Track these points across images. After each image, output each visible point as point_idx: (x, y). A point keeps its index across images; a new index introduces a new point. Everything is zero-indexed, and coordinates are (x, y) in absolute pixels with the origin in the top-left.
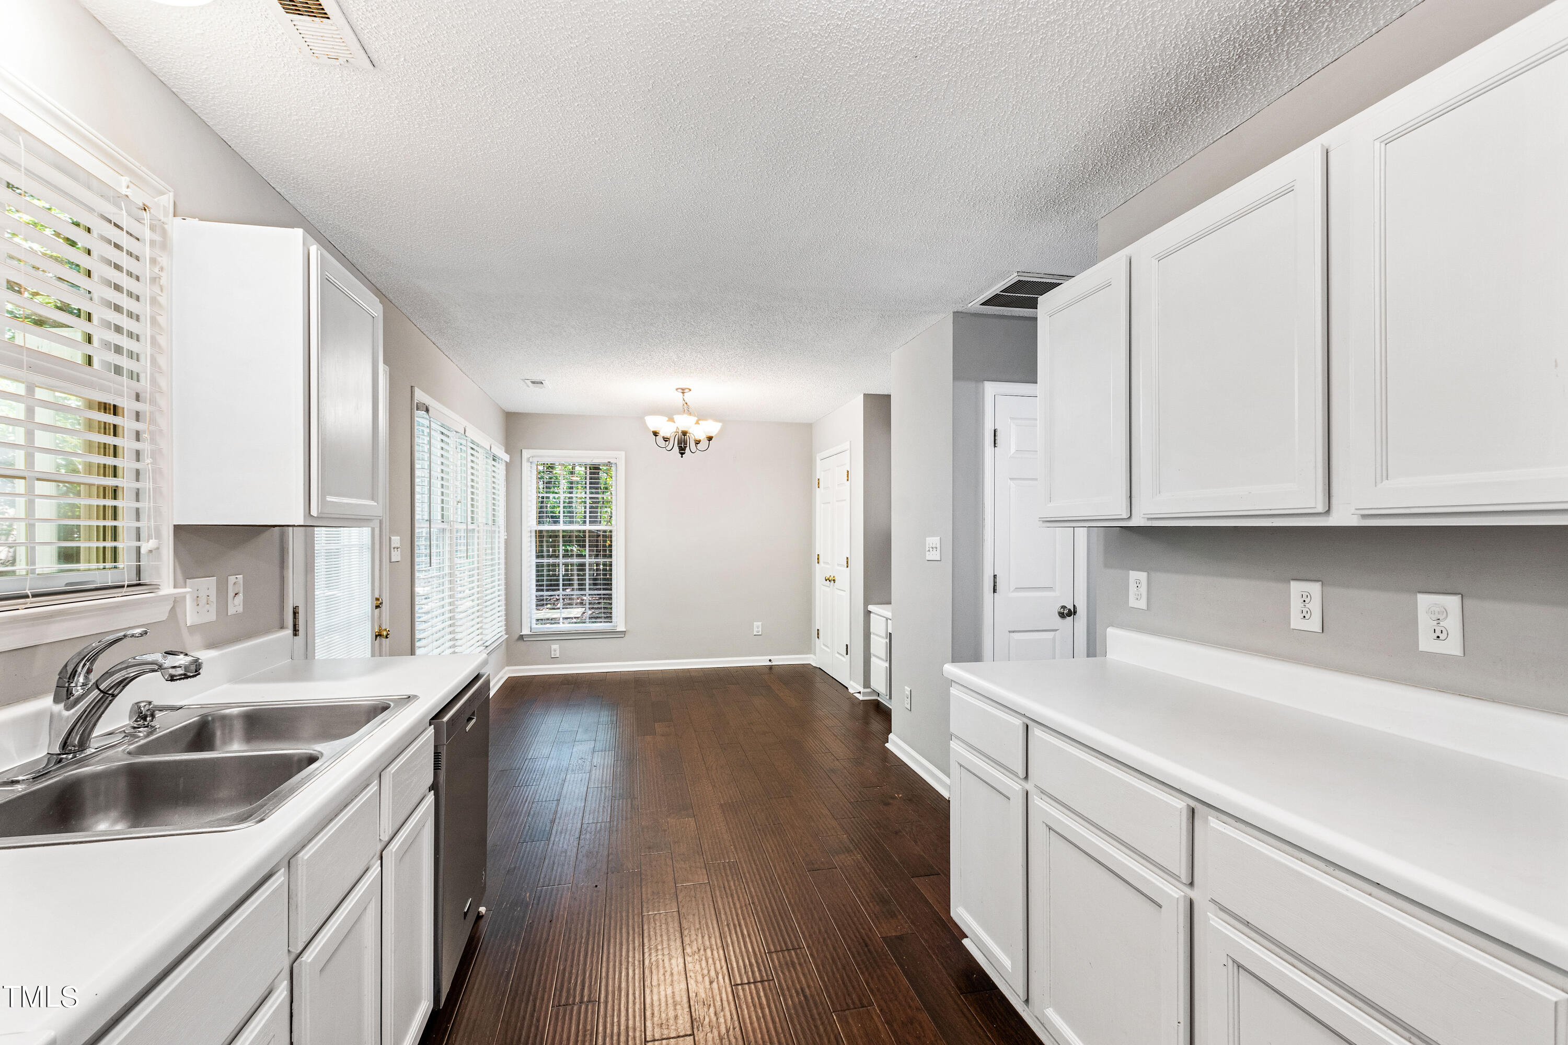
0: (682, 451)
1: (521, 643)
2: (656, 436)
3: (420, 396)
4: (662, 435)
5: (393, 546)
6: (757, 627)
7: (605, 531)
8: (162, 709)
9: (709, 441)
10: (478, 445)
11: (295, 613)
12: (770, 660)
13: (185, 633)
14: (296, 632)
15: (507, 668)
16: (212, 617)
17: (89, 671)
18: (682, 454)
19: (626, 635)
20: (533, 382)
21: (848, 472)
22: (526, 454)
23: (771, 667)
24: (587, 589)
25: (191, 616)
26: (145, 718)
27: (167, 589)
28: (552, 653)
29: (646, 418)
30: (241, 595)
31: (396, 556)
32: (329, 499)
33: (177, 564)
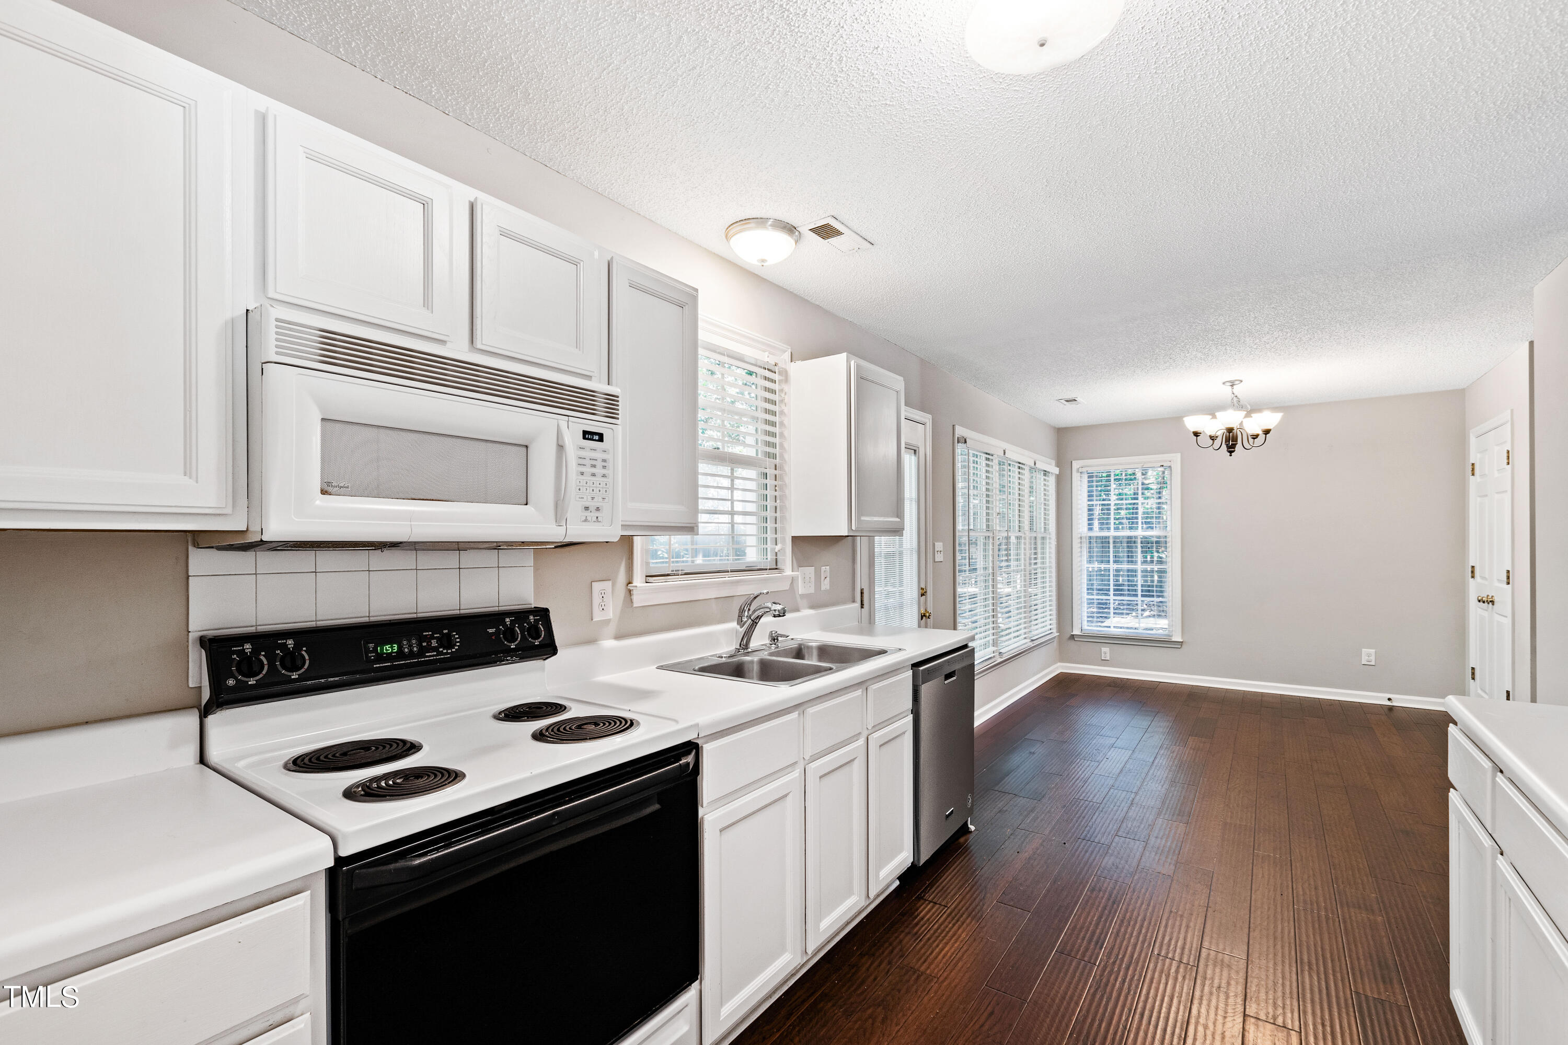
0: (1231, 449)
1: (1072, 643)
2: (1197, 436)
3: (960, 431)
4: (1209, 434)
5: (936, 550)
6: (1368, 655)
7: (1159, 537)
8: (782, 636)
9: (1266, 434)
10: (1023, 464)
11: (862, 593)
12: (1389, 699)
13: (799, 600)
14: (862, 605)
15: (1059, 664)
16: (812, 590)
17: (749, 610)
18: (1231, 452)
19: (1183, 646)
20: (1067, 401)
21: (1508, 452)
22: (1076, 465)
23: (1391, 709)
24: (1140, 596)
25: (801, 589)
26: (774, 640)
27: (788, 572)
28: (1103, 655)
29: (1185, 419)
30: (828, 578)
31: (939, 557)
32: (863, 518)
33: (794, 557)
